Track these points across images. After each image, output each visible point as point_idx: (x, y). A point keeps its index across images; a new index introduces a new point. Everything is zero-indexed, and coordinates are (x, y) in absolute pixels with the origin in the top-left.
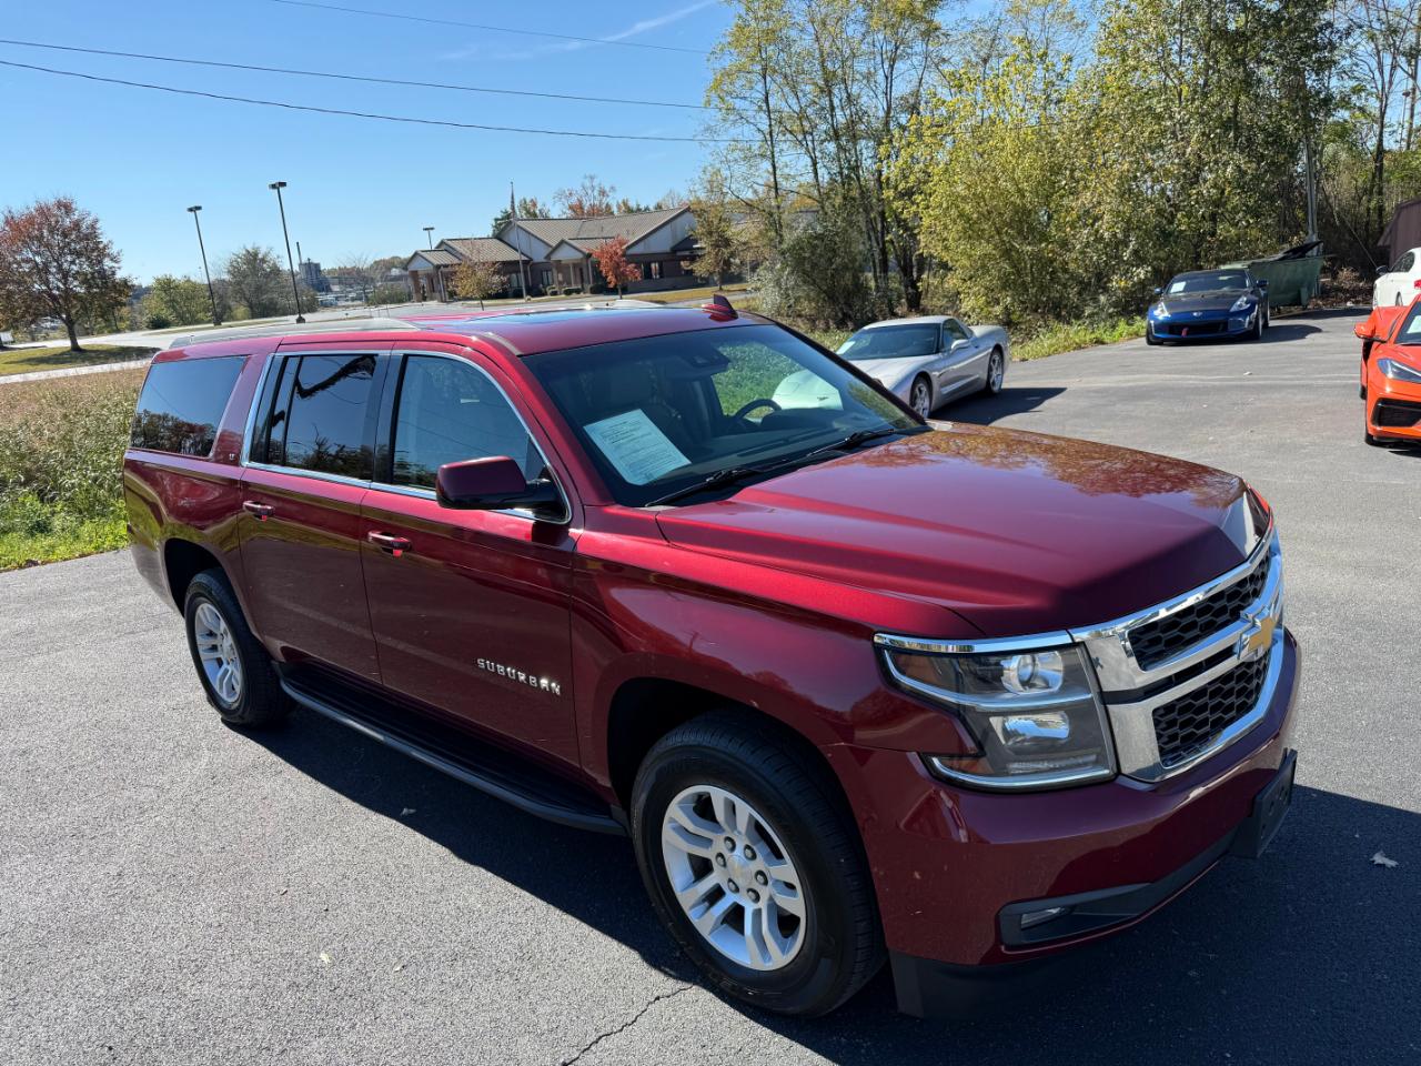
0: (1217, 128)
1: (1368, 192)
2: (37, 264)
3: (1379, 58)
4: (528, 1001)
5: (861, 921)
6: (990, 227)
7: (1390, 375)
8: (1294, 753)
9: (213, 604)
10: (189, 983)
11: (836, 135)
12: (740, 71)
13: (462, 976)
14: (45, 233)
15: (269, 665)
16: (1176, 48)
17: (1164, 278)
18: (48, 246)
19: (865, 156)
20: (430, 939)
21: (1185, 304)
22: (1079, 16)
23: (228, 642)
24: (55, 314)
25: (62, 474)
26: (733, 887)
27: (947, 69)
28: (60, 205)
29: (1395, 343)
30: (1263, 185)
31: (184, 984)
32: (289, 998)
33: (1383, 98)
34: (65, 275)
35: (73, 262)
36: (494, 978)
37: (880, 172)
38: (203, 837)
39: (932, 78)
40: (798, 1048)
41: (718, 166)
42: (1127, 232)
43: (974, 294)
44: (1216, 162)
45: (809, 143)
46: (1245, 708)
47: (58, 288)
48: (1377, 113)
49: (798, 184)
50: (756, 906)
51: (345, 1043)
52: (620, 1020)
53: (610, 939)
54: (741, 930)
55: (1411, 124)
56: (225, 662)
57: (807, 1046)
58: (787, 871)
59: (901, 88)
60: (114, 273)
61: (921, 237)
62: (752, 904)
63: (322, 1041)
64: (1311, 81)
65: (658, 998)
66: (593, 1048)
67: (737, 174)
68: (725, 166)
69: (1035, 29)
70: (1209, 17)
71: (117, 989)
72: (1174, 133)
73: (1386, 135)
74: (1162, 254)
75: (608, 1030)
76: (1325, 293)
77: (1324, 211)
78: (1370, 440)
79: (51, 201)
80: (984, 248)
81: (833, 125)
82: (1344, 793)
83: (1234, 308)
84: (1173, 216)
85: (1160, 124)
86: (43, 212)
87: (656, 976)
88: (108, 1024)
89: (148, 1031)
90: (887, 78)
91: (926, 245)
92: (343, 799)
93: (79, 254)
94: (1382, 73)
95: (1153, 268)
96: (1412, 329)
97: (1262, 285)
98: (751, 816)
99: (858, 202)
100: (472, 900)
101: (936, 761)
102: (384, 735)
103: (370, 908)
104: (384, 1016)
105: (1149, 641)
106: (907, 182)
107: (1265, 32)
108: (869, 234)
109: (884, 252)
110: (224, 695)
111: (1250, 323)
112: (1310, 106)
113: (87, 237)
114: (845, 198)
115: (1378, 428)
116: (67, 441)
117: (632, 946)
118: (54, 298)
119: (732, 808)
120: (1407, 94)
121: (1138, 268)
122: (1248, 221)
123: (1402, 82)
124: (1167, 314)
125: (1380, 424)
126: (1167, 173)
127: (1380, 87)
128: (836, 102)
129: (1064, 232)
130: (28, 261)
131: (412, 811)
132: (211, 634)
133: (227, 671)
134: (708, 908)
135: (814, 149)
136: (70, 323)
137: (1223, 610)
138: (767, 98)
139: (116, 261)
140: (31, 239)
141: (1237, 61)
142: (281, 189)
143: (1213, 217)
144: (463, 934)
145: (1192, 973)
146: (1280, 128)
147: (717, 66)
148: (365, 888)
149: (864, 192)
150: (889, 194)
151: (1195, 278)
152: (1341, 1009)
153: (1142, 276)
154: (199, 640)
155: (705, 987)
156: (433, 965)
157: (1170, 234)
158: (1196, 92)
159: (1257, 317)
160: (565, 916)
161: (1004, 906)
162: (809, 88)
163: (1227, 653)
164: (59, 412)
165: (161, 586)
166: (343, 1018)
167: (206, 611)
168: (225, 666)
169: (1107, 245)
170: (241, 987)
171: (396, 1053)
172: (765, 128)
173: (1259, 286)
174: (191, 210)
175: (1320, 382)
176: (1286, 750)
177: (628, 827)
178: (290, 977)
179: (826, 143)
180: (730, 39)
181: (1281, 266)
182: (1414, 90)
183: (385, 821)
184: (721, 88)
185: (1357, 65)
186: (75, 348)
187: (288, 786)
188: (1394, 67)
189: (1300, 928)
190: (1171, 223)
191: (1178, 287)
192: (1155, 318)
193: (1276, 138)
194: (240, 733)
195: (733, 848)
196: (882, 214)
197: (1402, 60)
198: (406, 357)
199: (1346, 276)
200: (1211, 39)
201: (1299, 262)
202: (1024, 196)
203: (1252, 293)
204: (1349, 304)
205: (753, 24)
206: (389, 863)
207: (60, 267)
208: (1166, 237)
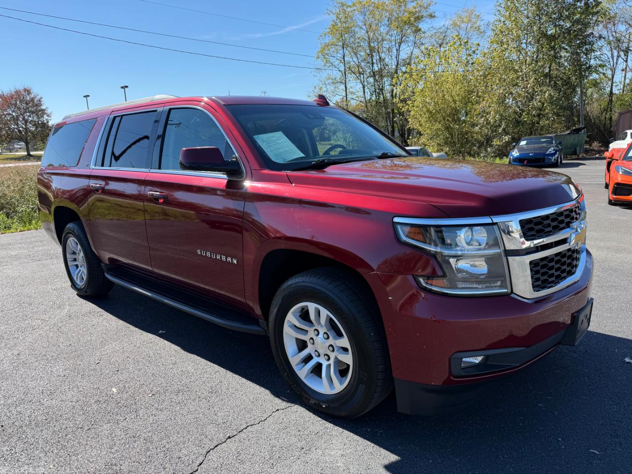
0: (542, 77)
1: (606, 110)
2: (13, 116)
3: (612, 52)
4: (213, 410)
5: (381, 365)
6: (440, 116)
7: (621, 173)
8: (592, 299)
9: (75, 237)
10: (46, 400)
11: (374, 75)
12: (332, 44)
13: (182, 399)
14: (18, 102)
15: (100, 266)
16: (525, 41)
17: (516, 140)
18: (19, 108)
19: (386, 84)
20: (167, 383)
21: (526, 150)
22: (482, 29)
23: (81, 255)
24: (20, 139)
25: (18, 206)
26: (317, 354)
27: (423, 48)
28: (25, 90)
29: (622, 160)
30: (561, 102)
31: (44, 400)
32: (95, 407)
33: (613, 71)
34: (26, 121)
35: (30, 116)
36: (197, 400)
37: (392, 91)
38: (61, 340)
39: (417, 52)
40: (346, 432)
41: (321, 86)
42: (501, 120)
43: (432, 146)
44: (541, 91)
45: (362, 78)
46: (570, 273)
47: (22, 127)
48: (610, 76)
49: (356, 96)
50: (328, 363)
51: (120, 426)
52: (258, 419)
53: (256, 385)
54: (320, 376)
55: (625, 82)
56: (79, 266)
57: (351, 432)
58: (345, 342)
59: (403, 55)
60: (48, 122)
61: (409, 120)
62: (326, 362)
63: (109, 425)
64: (583, 58)
65: (278, 410)
66: (244, 430)
67: (329, 90)
68: (324, 86)
69: (462, 33)
70: (540, 28)
71: (10, 401)
72: (522, 78)
73: (614, 87)
74: (516, 130)
75: (252, 423)
76: (587, 151)
77: (587, 118)
78: (611, 203)
79: (21, 88)
80: (438, 126)
81: (372, 70)
82: (609, 334)
83: (548, 153)
84: (521, 115)
85: (517, 74)
86: (17, 92)
87: (277, 401)
88: (3, 416)
89: (23, 419)
90: (397, 50)
91: (412, 124)
92: (131, 326)
93: (33, 112)
94: (613, 60)
95: (512, 136)
96: (630, 155)
97: (560, 143)
98: (328, 315)
99: (382, 104)
100: (189, 368)
101: (421, 280)
102: (151, 293)
103: (139, 370)
104: (141, 415)
105: (528, 228)
106: (404, 96)
107: (564, 36)
108: (386, 119)
109: (393, 127)
110: (78, 282)
111: (555, 159)
112: (581, 69)
113: (36, 105)
114: (377, 102)
115: (614, 197)
116: (21, 191)
117: (266, 388)
118: (20, 131)
119: (318, 313)
120: (623, 70)
121: (505, 136)
122: (554, 118)
123: (621, 65)
124: (518, 154)
125: (615, 195)
126: (519, 95)
127: (612, 65)
128: (374, 61)
129: (473, 119)
130: (9, 114)
131: (164, 332)
132: (74, 253)
133: (80, 270)
134: (304, 366)
135: (364, 82)
136: (27, 143)
137: (562, 222)
138: (344, 57)
139: (49, 117)
140: (12, 105)
141: (551, 48)
142: (126, 89)
143: (539, 115)
144: (183, 382)
145: (540, 405)
146: (569, 78)
147: (323, 42)
148: (138, 362)
149: (385, 100)
150: (396, 100)
151: (531, 139)
152: (614, 421)
153: (507, 140)
154: (68, 256)
155: (301, 406)
156: (167, 394)
157: (520, 122)
158: (533, 60)
159: (558, 158)
160: (234, 375)
161: (453, 354)
162: (362, 54)
163: (564, 241)
164: (18, 179)
165: (52, 231)
166: (121, 416)
167: (72, 241)
168: (79, 268)
169: (492, 126)
170: (71, 402)
171: (145, 431)
172: (342, 69)
173: (559, 144)
174: (85, 97)
175: (586, 182)
176: (588, 298)
177: (267, 331)
178: (96, 398)
179: (369, 78)
180: (328, 30)
181: (568, 136)
182: (626, 68)
183: (150, 336)
184: (324, 53)
185: (602, 55)
186: (29, 155)
187: (105, 321)
188: (619, 56)
189: (592, 387)
190: (520, 117)
191: (523, 143)
192: (512, 156)
193: (567, 82)
194: (84, 299)
195: (318, 334)
196: (393, 110)
197: (622, 54)
198: (170, 110)
199: (596, 145)
200: (540, 38)
201: (576, 136)
202: (456, 103)
203: (556, 146)
204: (597, 156)
205: (339, 24)
206: (150, 352)
207: (24, 119)
208: (518, 123)
